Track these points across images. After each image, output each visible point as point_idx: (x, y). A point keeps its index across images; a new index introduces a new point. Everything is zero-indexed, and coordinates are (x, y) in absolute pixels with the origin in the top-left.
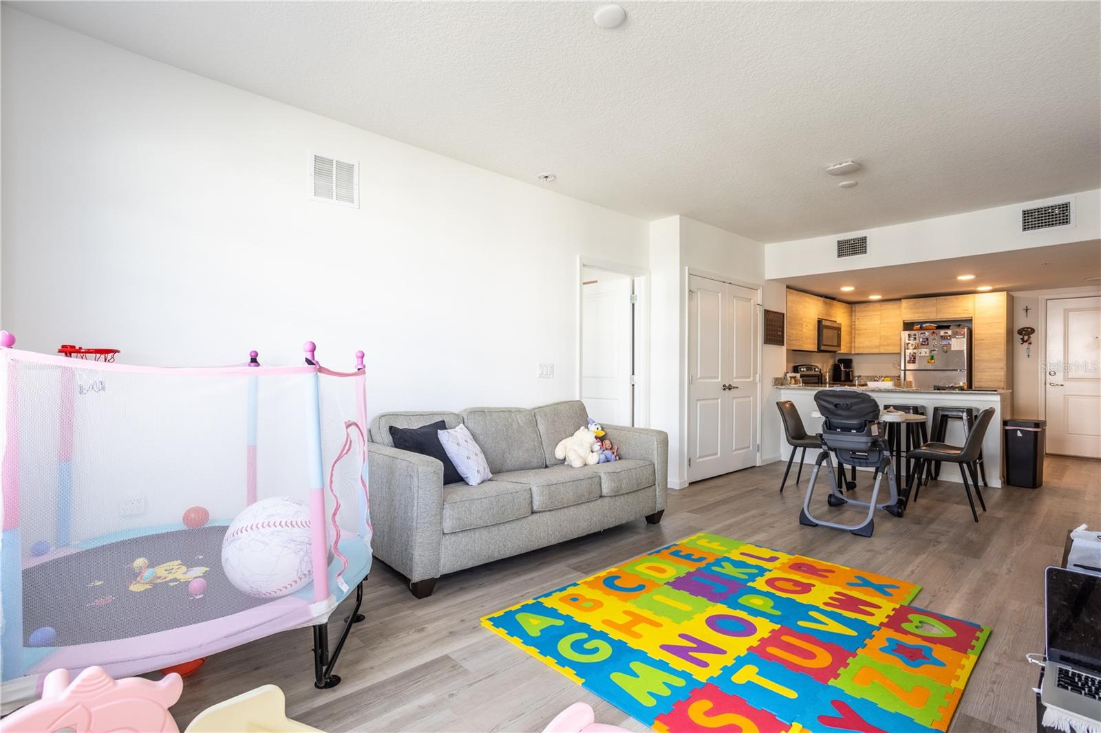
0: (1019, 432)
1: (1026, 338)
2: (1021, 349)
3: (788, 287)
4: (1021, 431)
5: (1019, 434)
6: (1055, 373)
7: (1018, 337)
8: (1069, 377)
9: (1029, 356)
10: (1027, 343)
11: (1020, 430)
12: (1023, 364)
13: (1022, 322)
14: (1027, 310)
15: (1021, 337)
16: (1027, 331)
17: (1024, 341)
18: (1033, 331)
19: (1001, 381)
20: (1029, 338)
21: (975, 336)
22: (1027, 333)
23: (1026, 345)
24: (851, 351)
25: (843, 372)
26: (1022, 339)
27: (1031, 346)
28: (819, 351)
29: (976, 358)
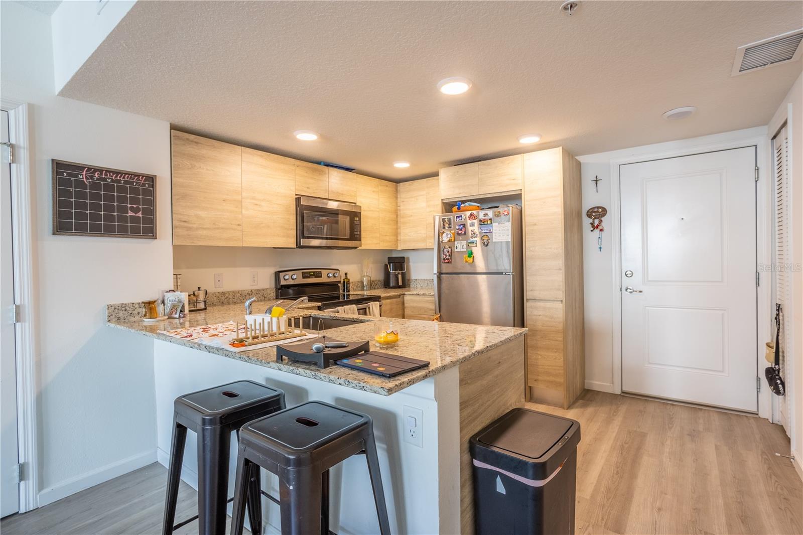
0: (499, 479)
1: (597, 222)
2: (591, 238)
3: (173, 127)
4: (506, 481)
5: (501, 488)
6: (632, 274)
7: (587, 221)
8: (649, 279)
9: (600, 248)
10: (598, 230)
11: (502, 475)
12: (593, 260)
13: (591, 200)
14: (596, 181)
15: (591, 221)
16: (598, 212)
17: (594, 227)
18: (604, 211)
19: (559, 290)
20: (601, 221)
21: (527, 219)
22: (598, 213)
23: (597, 231)
24: (397, 246)
25: (391, 276)
26: (592, 224)
27: (603, 233)
28: (299, 246)
29: (527, 253)
